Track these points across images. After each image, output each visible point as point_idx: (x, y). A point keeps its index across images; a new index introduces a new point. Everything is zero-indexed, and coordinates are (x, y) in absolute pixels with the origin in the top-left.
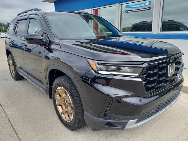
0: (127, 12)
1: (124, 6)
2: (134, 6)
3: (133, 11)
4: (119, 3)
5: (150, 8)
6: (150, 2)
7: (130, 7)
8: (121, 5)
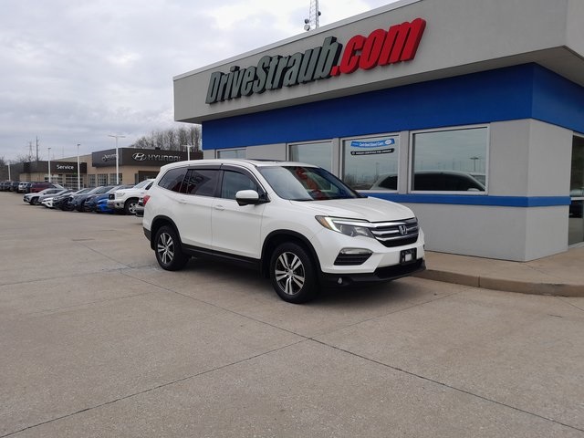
0: (354, 153)
1: (348, 144)
2: (367, 145)
3: (364, 153)
4: (340, 138)
5: (392, 150)
6: (393, 140)
7: (358, 146)
8: (344, 141)
